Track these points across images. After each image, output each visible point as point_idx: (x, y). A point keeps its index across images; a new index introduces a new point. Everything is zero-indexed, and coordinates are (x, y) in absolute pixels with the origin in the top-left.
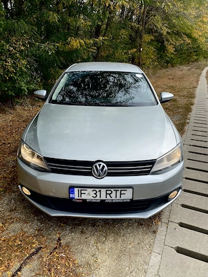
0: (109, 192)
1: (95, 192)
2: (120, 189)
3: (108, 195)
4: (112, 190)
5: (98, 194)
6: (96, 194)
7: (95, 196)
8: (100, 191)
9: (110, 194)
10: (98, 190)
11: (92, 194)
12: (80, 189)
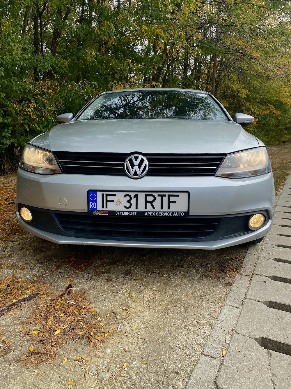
0: (150, 199)
1: (128, 198)
2: (167, 194)
3: (149, 204)
4: (156, 194)
5: (133, 201)
6: (129, 201)
7: (128, 205)
8: (136, 196)
9: (151, 202)
10: (132, 195)
11: (124, 201)
12: (105, 193)
